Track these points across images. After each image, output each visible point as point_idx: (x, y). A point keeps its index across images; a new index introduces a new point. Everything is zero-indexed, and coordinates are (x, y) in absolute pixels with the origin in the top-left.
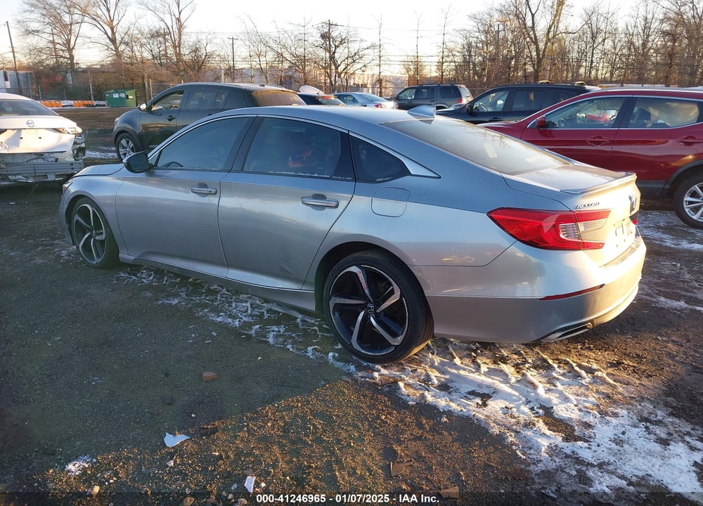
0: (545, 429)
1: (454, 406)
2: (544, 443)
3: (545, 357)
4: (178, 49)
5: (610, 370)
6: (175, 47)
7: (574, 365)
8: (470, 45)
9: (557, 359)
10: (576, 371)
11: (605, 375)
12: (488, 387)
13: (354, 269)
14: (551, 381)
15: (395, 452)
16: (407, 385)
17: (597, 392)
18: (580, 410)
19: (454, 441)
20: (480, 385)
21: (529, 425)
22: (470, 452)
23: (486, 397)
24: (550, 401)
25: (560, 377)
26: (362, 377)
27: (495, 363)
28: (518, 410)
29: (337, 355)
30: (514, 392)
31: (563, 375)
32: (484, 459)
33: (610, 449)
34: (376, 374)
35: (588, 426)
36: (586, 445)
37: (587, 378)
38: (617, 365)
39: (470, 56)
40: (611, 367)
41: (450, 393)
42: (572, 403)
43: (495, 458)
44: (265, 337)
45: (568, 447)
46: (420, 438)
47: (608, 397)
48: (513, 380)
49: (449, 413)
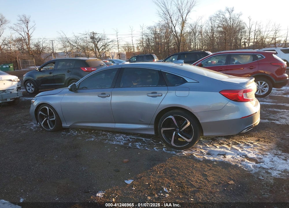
0: (248, 161)
1: (216, 159)
2: (251, 165)
3: (235, 141)
4: (28, 46)
5: (257, 142)
6: (27, 45)
7: (245, 142)
8: (149, 39)
9: (239, 141)
10: (247, 144)
11: (256, 144)
12: (223, 152)
13: (170, 117)
14: (241, 148)
15: (206, 174)
16: (196, 155)
17: (257, 149)
18: (255, 155)
19: (222, 169)
20: (220, 152)
21: (242, 161)
22: (229, 171)
23: (224, 155)
24: (245, 153)
25: (243, 146)
26: (180, 155)
27: (220, 145)
28: (237, 157)
29: (166, 149)
30: (232, 152)
31: (244, 145)
32: (235, 172)
33: (271, 164)
34: (184, 153)
35: (260, 159)
36: (263, 164)
37: (252, 146)
38: (258, 140)
39: (149, 43)
40: (257, 141)
41: (212, 155)
42: (252, 153)
43: (238, 172)
44: (136, 146)
45: (258, 165)
46: (211, 169)
47: (261, 150)
48: (229, 149)
49: (216, 161)
